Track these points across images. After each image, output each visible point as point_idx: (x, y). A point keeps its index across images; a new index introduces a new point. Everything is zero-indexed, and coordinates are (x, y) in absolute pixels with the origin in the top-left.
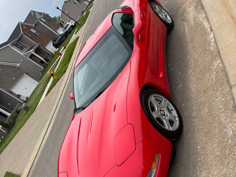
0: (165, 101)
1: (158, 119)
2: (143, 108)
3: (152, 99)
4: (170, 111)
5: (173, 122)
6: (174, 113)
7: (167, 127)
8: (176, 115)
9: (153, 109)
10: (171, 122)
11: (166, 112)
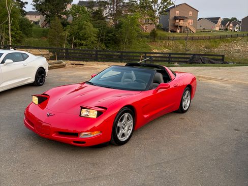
0: (131, 122)
1: (119, 128)
2: (116, 116)
3: (126, 115)
4: (128, 129)
5: (124, 136)
6: (130, 132)
7: (118, 136)
8: (129, 134)
9: (121, 120)
10: (123, 135)
11: (126, 128)
